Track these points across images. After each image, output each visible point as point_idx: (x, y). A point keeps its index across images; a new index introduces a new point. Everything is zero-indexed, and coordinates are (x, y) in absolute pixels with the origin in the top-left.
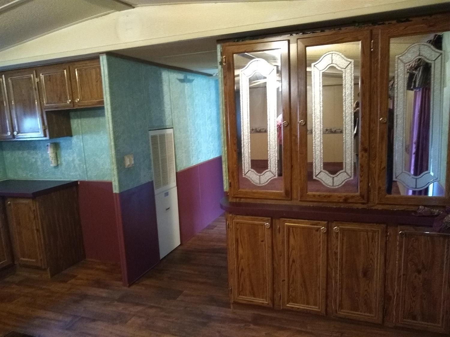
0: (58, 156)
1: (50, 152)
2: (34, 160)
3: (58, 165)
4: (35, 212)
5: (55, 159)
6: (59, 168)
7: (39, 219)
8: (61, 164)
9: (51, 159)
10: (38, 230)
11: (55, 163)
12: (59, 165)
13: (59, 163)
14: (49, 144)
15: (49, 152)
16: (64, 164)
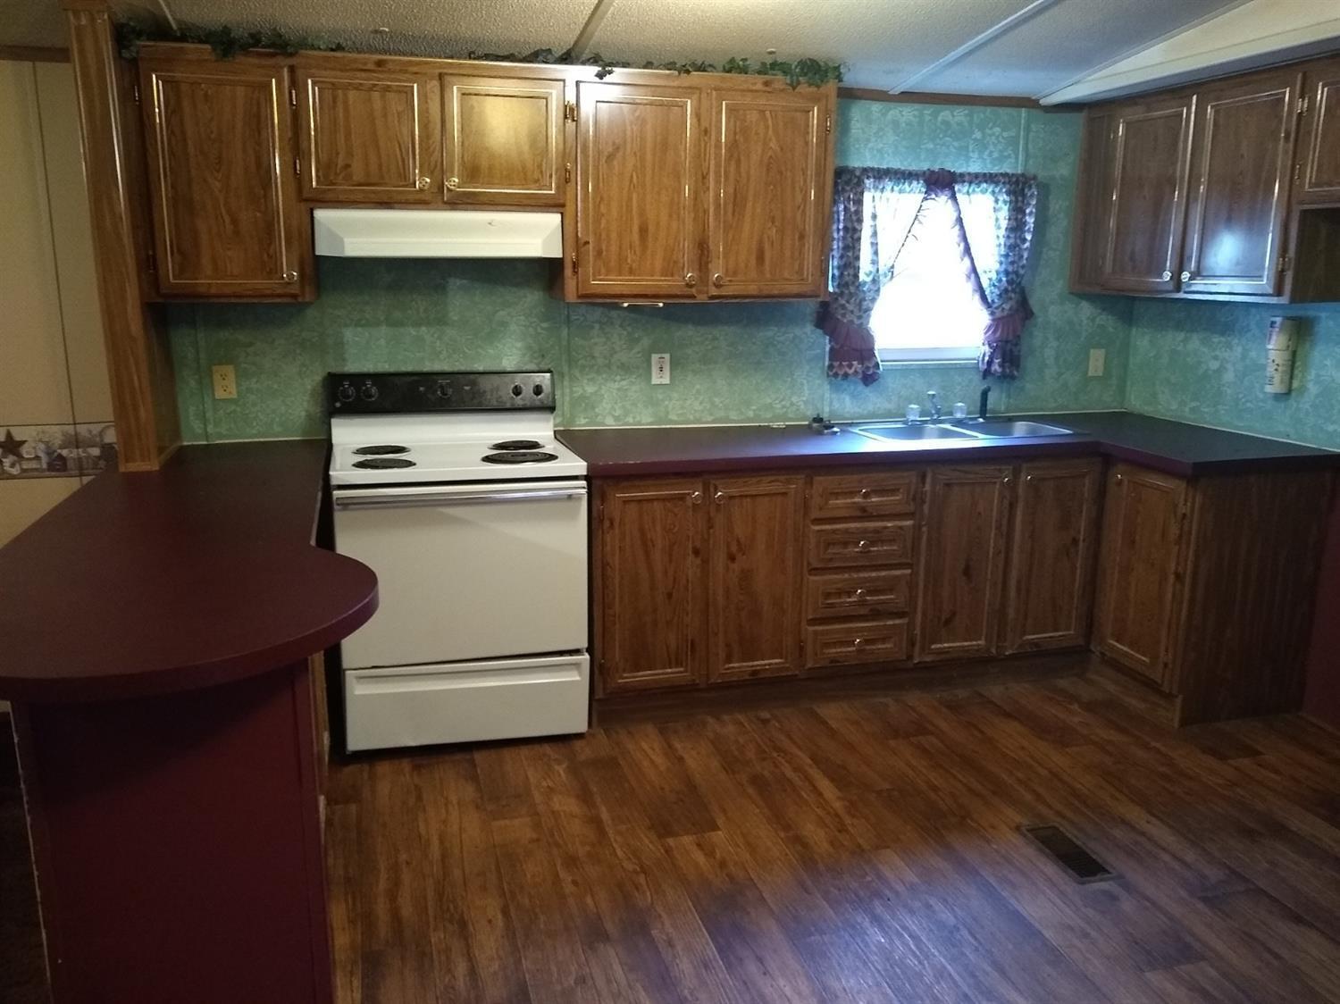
0: (1298, 364)
1: (1275, 347)
2: (1214, 365)
3: (1288, 393)
4: (1186, 522)
5: (1283, 372)
6: (1292, 402)
7: (1192, 546)
8: (1303, 390)
9: (1271, 369)
10: (1179, 577)
11: (1282, 382)
12: (1293, 394)
13: (1296, 384)
14: (1279, 320)
15: (1270, 347)
16: (1313, 389)
